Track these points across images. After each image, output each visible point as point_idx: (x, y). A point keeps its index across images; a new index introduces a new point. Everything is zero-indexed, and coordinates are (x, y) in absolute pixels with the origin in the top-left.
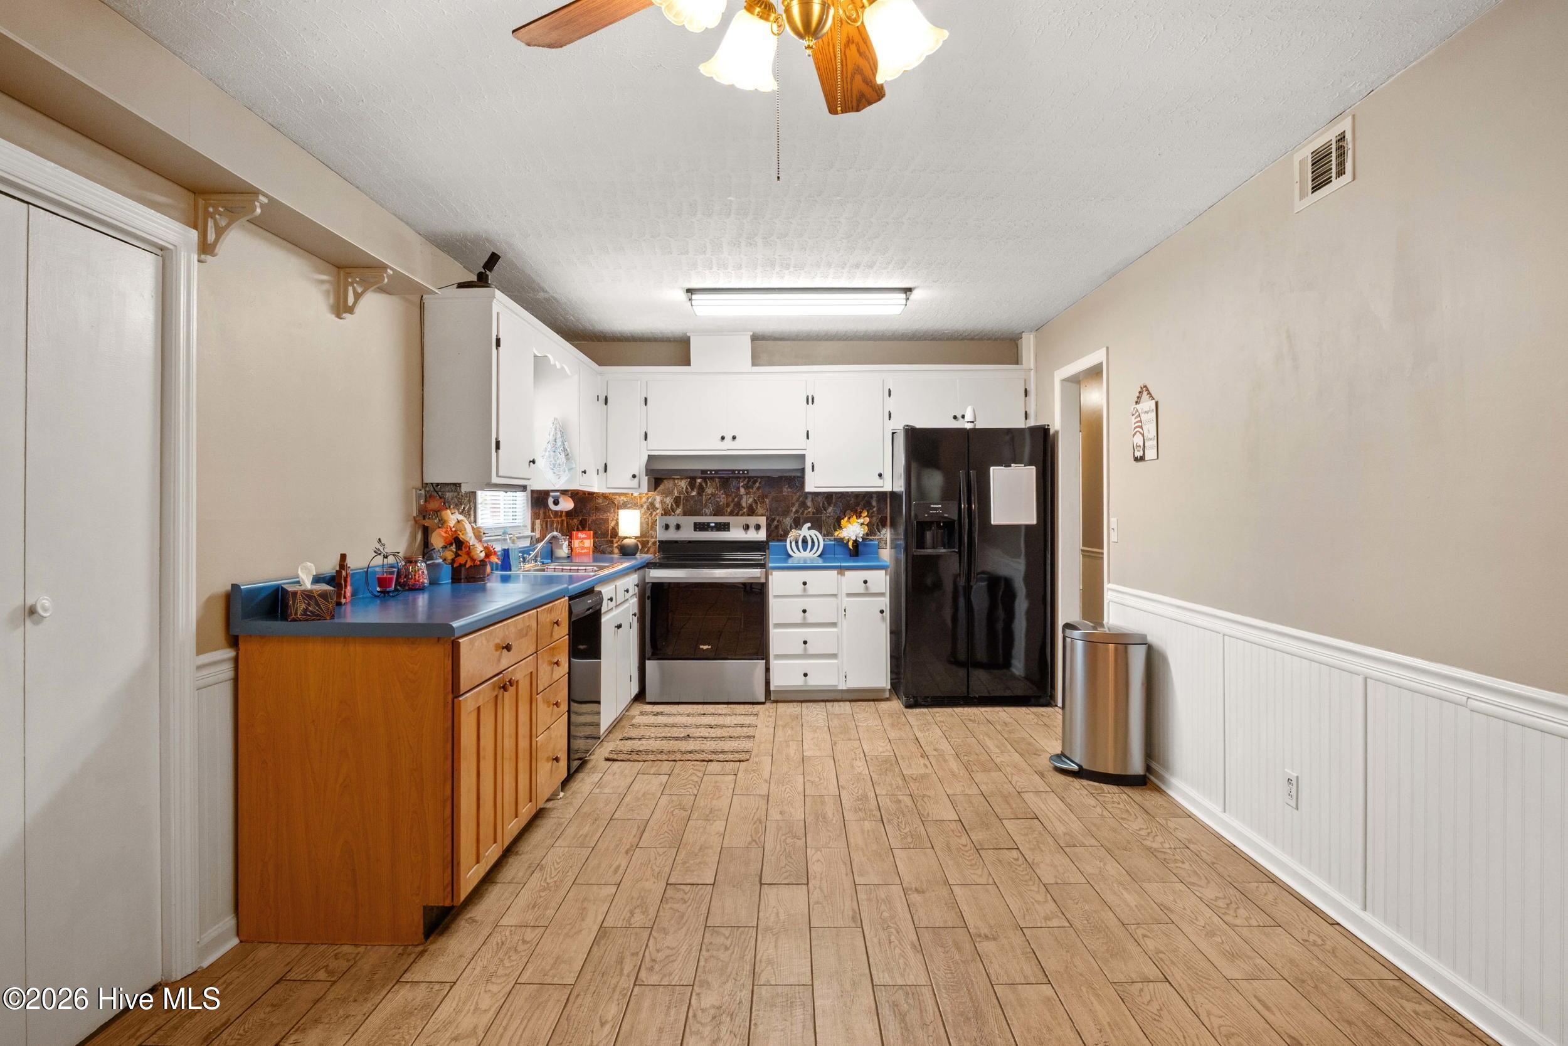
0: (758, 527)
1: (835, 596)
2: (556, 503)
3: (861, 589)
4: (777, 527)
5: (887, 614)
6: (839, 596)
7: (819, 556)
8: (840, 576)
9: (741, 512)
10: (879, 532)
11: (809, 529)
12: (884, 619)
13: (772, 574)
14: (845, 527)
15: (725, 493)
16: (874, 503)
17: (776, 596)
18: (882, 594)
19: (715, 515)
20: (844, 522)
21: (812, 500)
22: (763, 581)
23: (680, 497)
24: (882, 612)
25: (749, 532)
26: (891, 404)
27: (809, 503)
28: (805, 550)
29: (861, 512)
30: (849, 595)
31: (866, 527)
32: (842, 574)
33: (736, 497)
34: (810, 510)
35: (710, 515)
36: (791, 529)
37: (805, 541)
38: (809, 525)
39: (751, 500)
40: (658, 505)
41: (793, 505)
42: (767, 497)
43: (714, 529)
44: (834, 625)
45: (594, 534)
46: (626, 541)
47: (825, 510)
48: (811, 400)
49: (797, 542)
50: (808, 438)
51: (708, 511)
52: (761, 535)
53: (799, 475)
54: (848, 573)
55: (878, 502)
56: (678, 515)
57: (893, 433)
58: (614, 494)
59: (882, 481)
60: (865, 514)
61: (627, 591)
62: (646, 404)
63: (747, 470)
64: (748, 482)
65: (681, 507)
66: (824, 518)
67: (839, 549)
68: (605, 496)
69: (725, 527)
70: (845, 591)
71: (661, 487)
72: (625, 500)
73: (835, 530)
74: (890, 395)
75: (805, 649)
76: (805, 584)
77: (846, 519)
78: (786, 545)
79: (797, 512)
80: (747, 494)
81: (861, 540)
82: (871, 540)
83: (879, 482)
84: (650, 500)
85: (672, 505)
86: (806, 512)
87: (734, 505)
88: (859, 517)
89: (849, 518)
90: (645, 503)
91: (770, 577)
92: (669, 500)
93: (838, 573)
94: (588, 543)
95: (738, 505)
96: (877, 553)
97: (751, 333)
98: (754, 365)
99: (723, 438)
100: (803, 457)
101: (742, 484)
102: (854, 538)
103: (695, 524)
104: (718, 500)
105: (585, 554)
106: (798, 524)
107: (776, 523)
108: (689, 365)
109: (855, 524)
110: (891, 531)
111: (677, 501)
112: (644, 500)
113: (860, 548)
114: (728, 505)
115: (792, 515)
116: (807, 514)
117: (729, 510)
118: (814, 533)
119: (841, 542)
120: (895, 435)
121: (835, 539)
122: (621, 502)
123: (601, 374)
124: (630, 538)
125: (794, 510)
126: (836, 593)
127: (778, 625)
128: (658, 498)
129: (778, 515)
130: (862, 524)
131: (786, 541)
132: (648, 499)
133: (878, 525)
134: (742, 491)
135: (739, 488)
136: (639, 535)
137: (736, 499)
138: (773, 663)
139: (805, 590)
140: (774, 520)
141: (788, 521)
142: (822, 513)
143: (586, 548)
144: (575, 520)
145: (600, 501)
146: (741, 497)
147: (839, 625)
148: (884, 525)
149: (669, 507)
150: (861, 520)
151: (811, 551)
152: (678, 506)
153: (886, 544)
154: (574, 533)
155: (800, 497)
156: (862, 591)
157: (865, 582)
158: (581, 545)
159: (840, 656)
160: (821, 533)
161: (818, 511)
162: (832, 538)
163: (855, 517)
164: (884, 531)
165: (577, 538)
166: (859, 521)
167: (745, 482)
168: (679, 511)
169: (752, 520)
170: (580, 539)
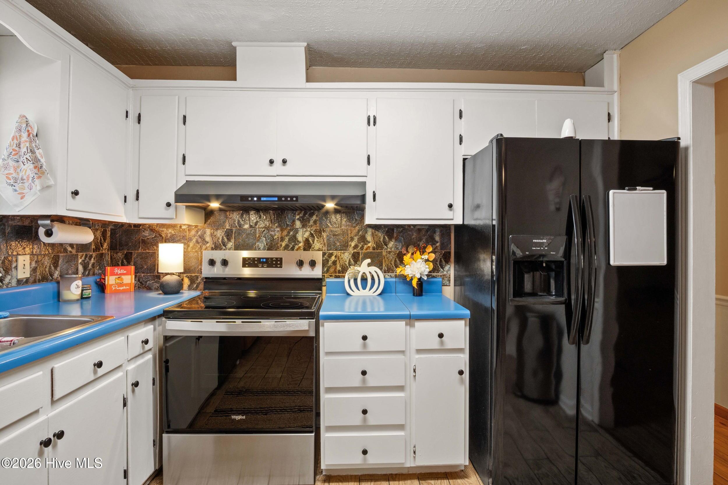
0: (313, 264)
1: (403, 352)
2: (49, 233)
3: (435, 343)
4: (334, 263)
5: (466, 375)
6: (408, 353)
7: (380, 295)
8: (408, 327)
9: (297, 247)
10: (443, 268)
11: (369, 265)
12: (462, 381)
13: (323, 326)
14: (409, 264)
15: (280, 226)
16: (437, 238)
17: (328, 354)
18: (460, 350)
19: (269, 249)
20: (407, 258)
21: (373, 234)
22: (312, 334)
23: (231, 230)
24: (461, 373)
25: (303, 269)
26: (462, 127)
27: (369, 238)
28: (364, 288)
29: (425, 248)
30: (419, 351)
31: (431, 264)
32: (412, 326)
33: (291, 230)
34: (369, 245)
35: (264, 249)
36: (350, 265)
37: (364, 279)
38: (369, 261)
39: (307, 234)
40: (208, 238)
41: (352, 239)
42: (324, 231)
43: (265, 266)
44: (401, 388)
45: (136, 269)
46: (167, 278)
47: (386, 245)
48: (372, 121)
49: (355, 280)
50: (369, 163)
51: (261, 246)
52: (317, 272)
53: (358, 202)
54: (419, 324)
55: (442, 236)
56: (230, 249)
57: (464, 160)
58: (163, 225)
59: (452, 212)
60: (430, 249)
61: (146, 342)
62: (184, 123)
63: (297, 197)
64: (304, 215)
65: (233, 240)
66: (384, 253)
67: (401, 287)
68: (151, 228)
69: (277, 263)
70: (415, 346)
71: (212, 219)
72: (173, 232)
73: (397, 267)
74: (461, 117)
75: (365, 420)
76: (365, 338)
77: (409, 255)
78: (344, 282)
79: (356, 247)
80: (304, 226)
81: (425, 278)
82: (434, 277)
83: (448, 214)
84: (199, 233)
85: (223, 239)
86: (365, 247)
87: (289, 239)
88: (423, 252)
89: (412, 254)
90: (195, 236)
91: (321, 329)
92: (220, 234)
93: (406, 324)
94: (129, 279)
95: (294, 239)
96: (441, 291)
97: (305, 44)
98: (308, 80)
99: (271, 162)
100: (364, 184)
101: (298, 217)
102: (418, 276)
103: (244, 260)
104: (273, 233)
105: (124, 291)
106: (356, 259)
107: (333, 258)
108: (235, 79)
109: (419, 260)
110: (455, 267)
111: (229, 234)
112: (193, 232)
113: (425, 286)
114: (282, 239)
115: (351, 250)
116: (366, 249)
117: (284, 244)
118: (374, 269)
119: (405, 280)
120: (466, 161)
121: (396, 276)
122: (169, 235)
123: (133, 87)
124: (173, 274)
125: (353, 244)
126: (403, 349)
127: (330, 390)
128: (208, 231)
129: (336, 250)
130: (427, 260)
131: (344, 277)
132: (197, 232)
133: (441, 261)
134: (298, 224)
135: (294, 221)
136: (182, 271)
137: (291, 233)
138: (325, 435)
139: (365, 346)
140: (331, 255)
141: (346, 256)
142: (382, 248)
143: (126, 285)
144: (120, 254)
145: (146, 233)
146: (297, 231)
147: (407, 388)
148: (447, 261)
149: (220, 240)
150: (426, 257)
151: (370, 289)
152: (229, 240)
153: (449, 281)
154: (109, 268)
155: (359, 231)
156: (436, 346)
157: (441, 336)
158: (118, 281)
159: (407, 427)
160: (381, 269)
161: (379, 246)
162: (393, 275)
163: (418, 253)
164: (447, 268)
165: (113, 274)
166: (423, 257)
167: (301, 215)
168: (230, 244)
169: (307, 256)
170: (117, 274)
